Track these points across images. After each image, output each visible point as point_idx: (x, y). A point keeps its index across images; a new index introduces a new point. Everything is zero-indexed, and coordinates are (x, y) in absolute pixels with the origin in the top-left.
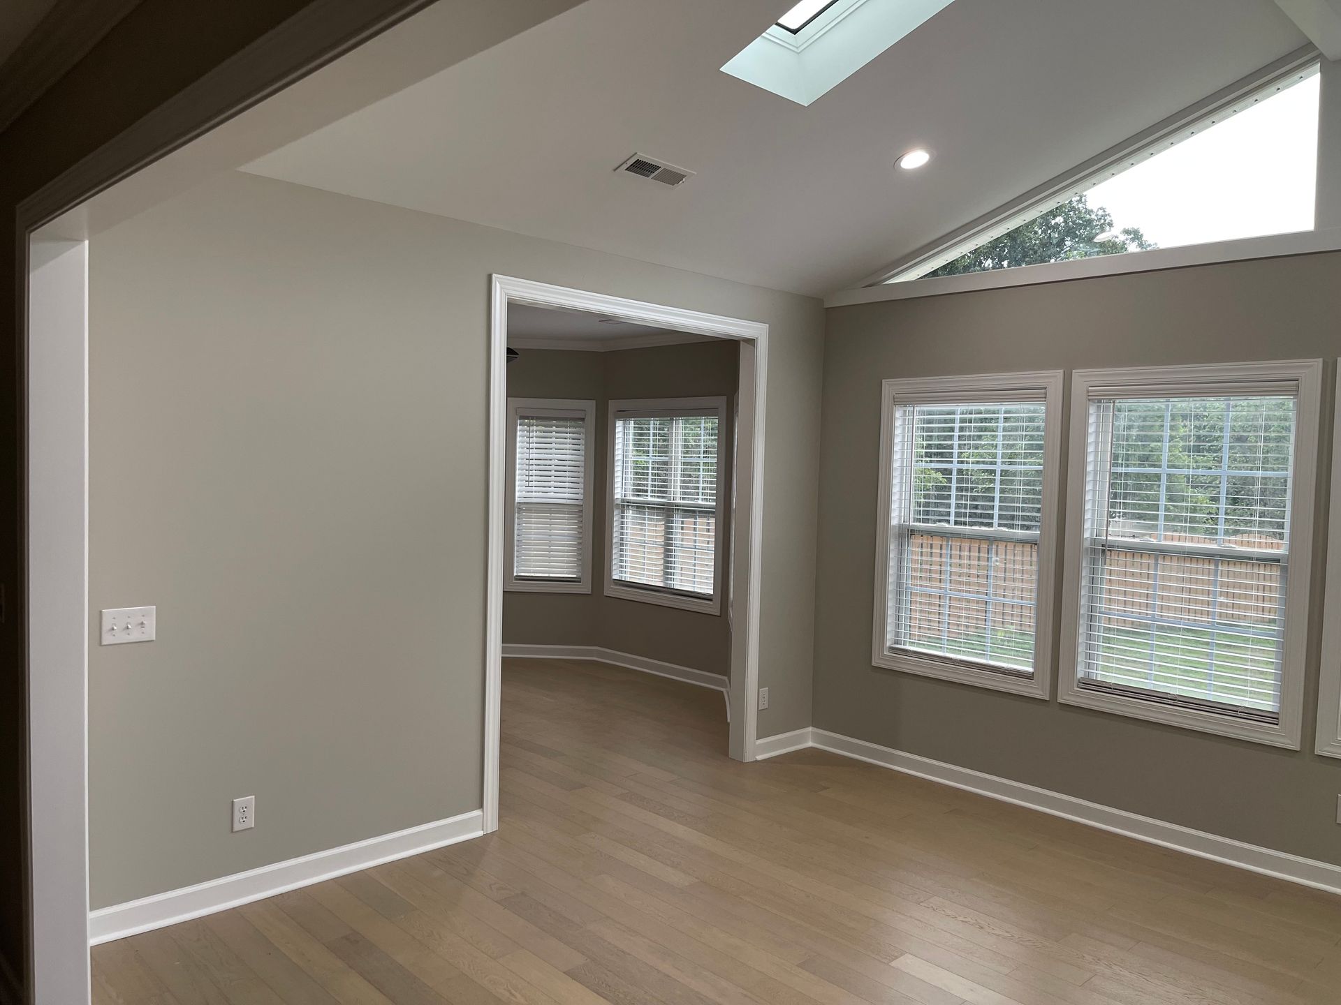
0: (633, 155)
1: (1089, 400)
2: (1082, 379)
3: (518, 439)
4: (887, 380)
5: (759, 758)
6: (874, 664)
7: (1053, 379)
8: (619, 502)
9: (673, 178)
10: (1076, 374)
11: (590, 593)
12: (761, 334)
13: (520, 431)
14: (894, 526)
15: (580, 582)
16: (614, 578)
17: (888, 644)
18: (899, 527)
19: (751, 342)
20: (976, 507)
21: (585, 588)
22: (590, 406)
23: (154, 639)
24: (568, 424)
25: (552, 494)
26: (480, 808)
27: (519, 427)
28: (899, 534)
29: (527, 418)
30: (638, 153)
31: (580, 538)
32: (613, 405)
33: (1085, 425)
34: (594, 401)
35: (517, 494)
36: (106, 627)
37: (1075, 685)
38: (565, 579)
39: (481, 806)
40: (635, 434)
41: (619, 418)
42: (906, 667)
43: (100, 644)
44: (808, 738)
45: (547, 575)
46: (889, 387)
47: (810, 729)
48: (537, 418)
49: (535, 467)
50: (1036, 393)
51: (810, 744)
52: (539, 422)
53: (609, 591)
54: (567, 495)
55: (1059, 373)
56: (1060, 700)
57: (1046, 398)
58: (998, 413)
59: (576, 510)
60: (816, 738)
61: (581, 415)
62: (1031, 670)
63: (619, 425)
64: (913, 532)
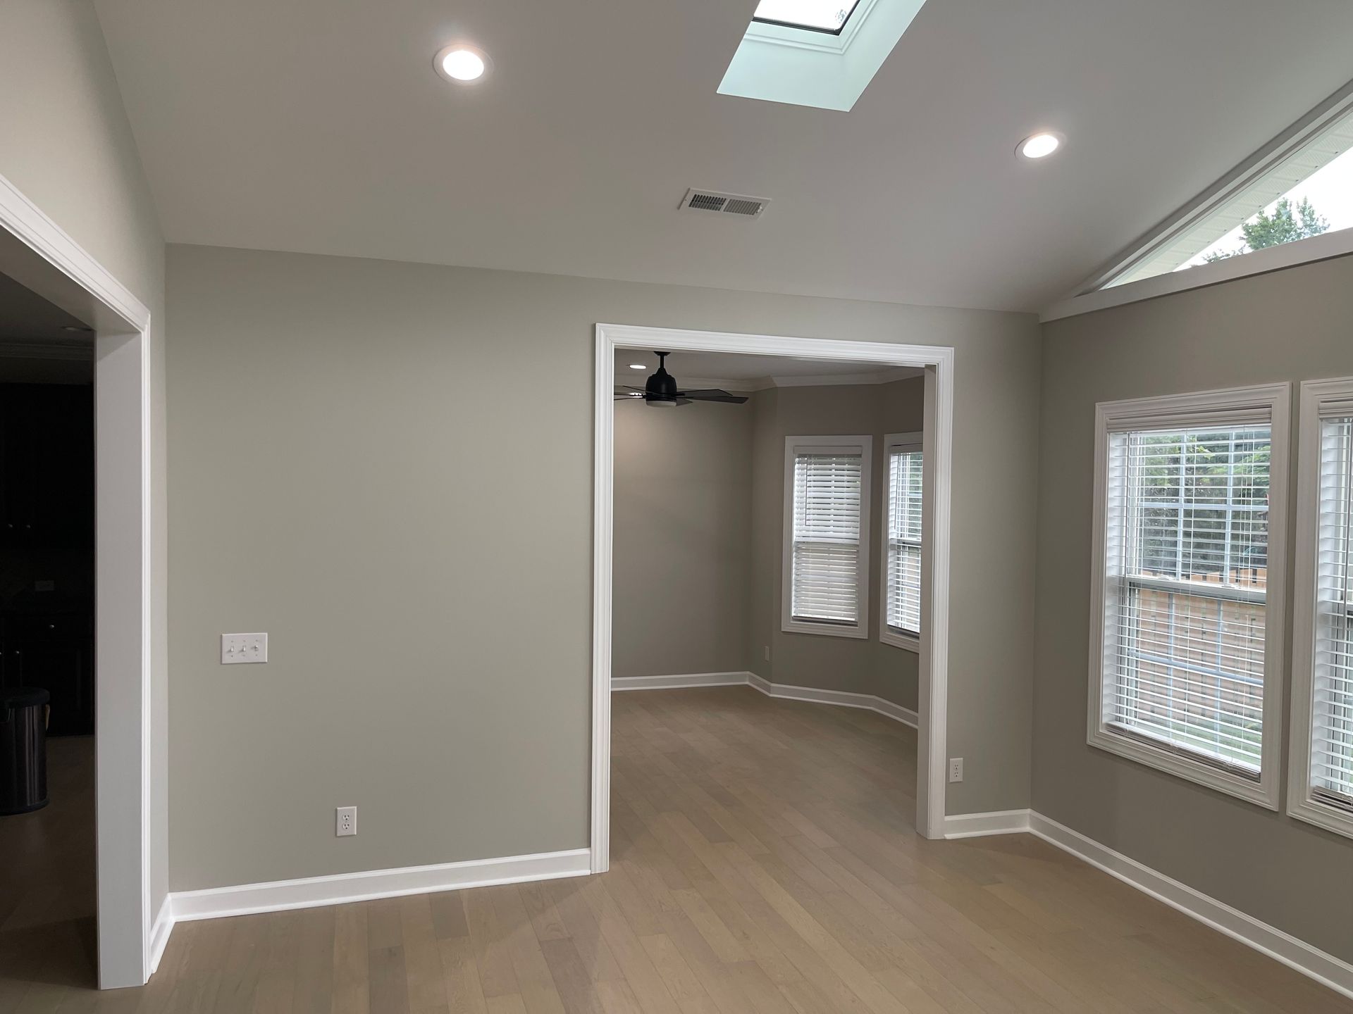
0: (687, 193)
1: (1322, 419)
2: (1313, 392)
3: (796, 477)
4: (1100, 403)
5: (949, 836)
6: (1089, 742)
7: (1278, 394)
8: (895, 542)
9: (750, 208)
10: (1305, 385)
11: (867, 638)
12: (943, 359)
13: (798, 469)
14: (1112, 579)
15: (856, 626)
16: (888, 623)
17: (1105, 720)
18: (1120, 581)
19: (932, 368)
20: (1205, 557)
21: (862, 633)
22: (866, 442)
23: (266, 661)
24: (846, 460)
25: (831, 534)
26: (587, 847)
27: (797, 466)
28: (1120, 588)
29: (804, 456)
30: (691, 189)
31: (858, 579)
32: (889, 439)
33: (1316, 453)
34: (871, 436)
35: (795, 533)
36: (225, 649)
37: (1308, 794)
38: (842, 622)
39: (589, 845)
40: (912, 469)
41: (895, 453)
42: (1118, 749)
43: (221, 664)
44: (1025, 822)
45: (825, 617)
46: (1103, 412)
47: (1029, 811)
48: (816, 456)
49: (812, 506)
50: (1261, 412)
51: (1027, 828)
52: (817, 460)
53: (885, 637)
54: (844, 535)
55: (1285, 386)
56: (1289, 813)
57: (1270, 418)
58: (1228, 439)
59: (851, 549)
60: (1035, 823)
61: (857, 451)
62: (1257, 768)
63: (894, 460)
64: (1134, 585)
